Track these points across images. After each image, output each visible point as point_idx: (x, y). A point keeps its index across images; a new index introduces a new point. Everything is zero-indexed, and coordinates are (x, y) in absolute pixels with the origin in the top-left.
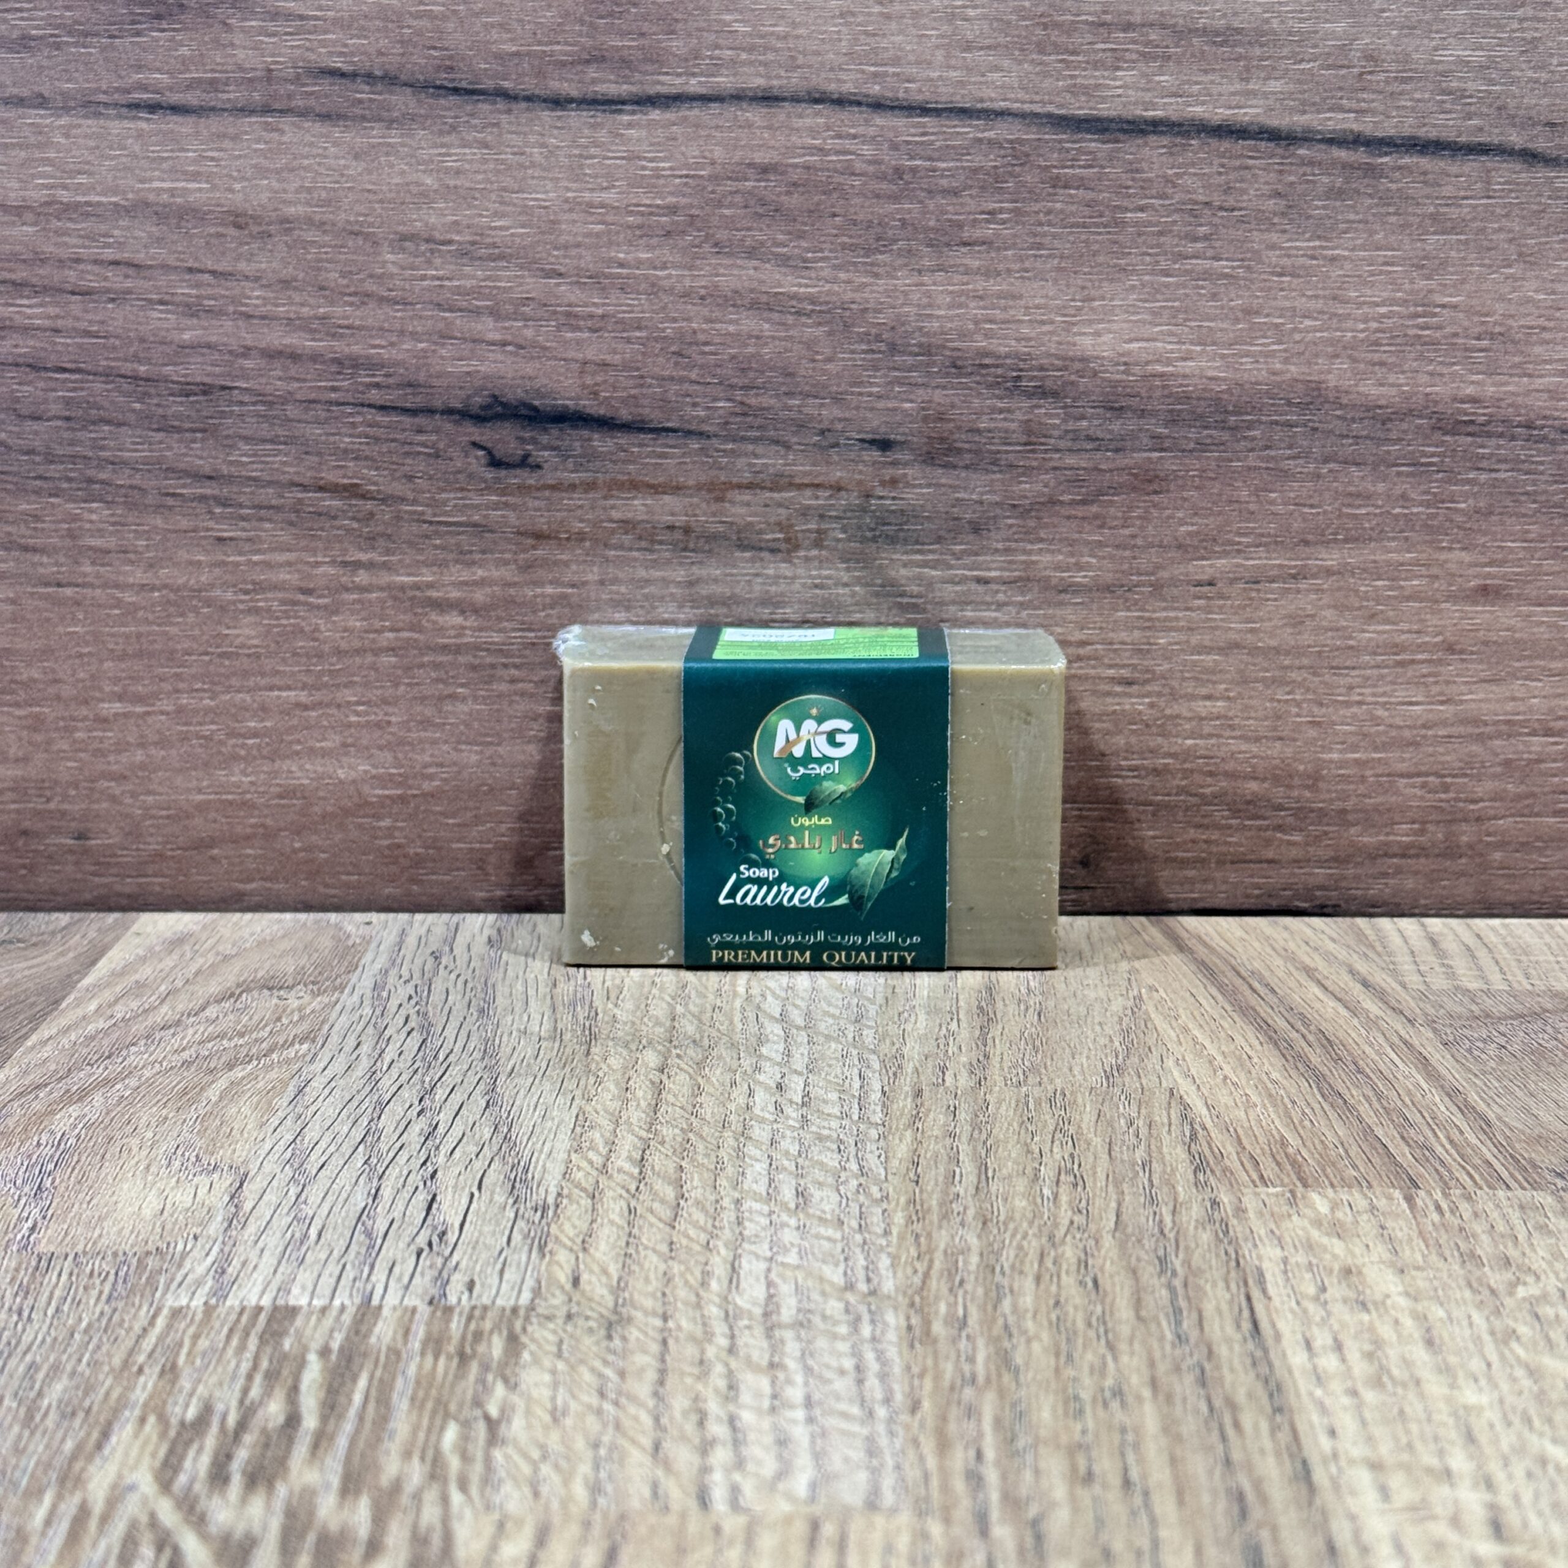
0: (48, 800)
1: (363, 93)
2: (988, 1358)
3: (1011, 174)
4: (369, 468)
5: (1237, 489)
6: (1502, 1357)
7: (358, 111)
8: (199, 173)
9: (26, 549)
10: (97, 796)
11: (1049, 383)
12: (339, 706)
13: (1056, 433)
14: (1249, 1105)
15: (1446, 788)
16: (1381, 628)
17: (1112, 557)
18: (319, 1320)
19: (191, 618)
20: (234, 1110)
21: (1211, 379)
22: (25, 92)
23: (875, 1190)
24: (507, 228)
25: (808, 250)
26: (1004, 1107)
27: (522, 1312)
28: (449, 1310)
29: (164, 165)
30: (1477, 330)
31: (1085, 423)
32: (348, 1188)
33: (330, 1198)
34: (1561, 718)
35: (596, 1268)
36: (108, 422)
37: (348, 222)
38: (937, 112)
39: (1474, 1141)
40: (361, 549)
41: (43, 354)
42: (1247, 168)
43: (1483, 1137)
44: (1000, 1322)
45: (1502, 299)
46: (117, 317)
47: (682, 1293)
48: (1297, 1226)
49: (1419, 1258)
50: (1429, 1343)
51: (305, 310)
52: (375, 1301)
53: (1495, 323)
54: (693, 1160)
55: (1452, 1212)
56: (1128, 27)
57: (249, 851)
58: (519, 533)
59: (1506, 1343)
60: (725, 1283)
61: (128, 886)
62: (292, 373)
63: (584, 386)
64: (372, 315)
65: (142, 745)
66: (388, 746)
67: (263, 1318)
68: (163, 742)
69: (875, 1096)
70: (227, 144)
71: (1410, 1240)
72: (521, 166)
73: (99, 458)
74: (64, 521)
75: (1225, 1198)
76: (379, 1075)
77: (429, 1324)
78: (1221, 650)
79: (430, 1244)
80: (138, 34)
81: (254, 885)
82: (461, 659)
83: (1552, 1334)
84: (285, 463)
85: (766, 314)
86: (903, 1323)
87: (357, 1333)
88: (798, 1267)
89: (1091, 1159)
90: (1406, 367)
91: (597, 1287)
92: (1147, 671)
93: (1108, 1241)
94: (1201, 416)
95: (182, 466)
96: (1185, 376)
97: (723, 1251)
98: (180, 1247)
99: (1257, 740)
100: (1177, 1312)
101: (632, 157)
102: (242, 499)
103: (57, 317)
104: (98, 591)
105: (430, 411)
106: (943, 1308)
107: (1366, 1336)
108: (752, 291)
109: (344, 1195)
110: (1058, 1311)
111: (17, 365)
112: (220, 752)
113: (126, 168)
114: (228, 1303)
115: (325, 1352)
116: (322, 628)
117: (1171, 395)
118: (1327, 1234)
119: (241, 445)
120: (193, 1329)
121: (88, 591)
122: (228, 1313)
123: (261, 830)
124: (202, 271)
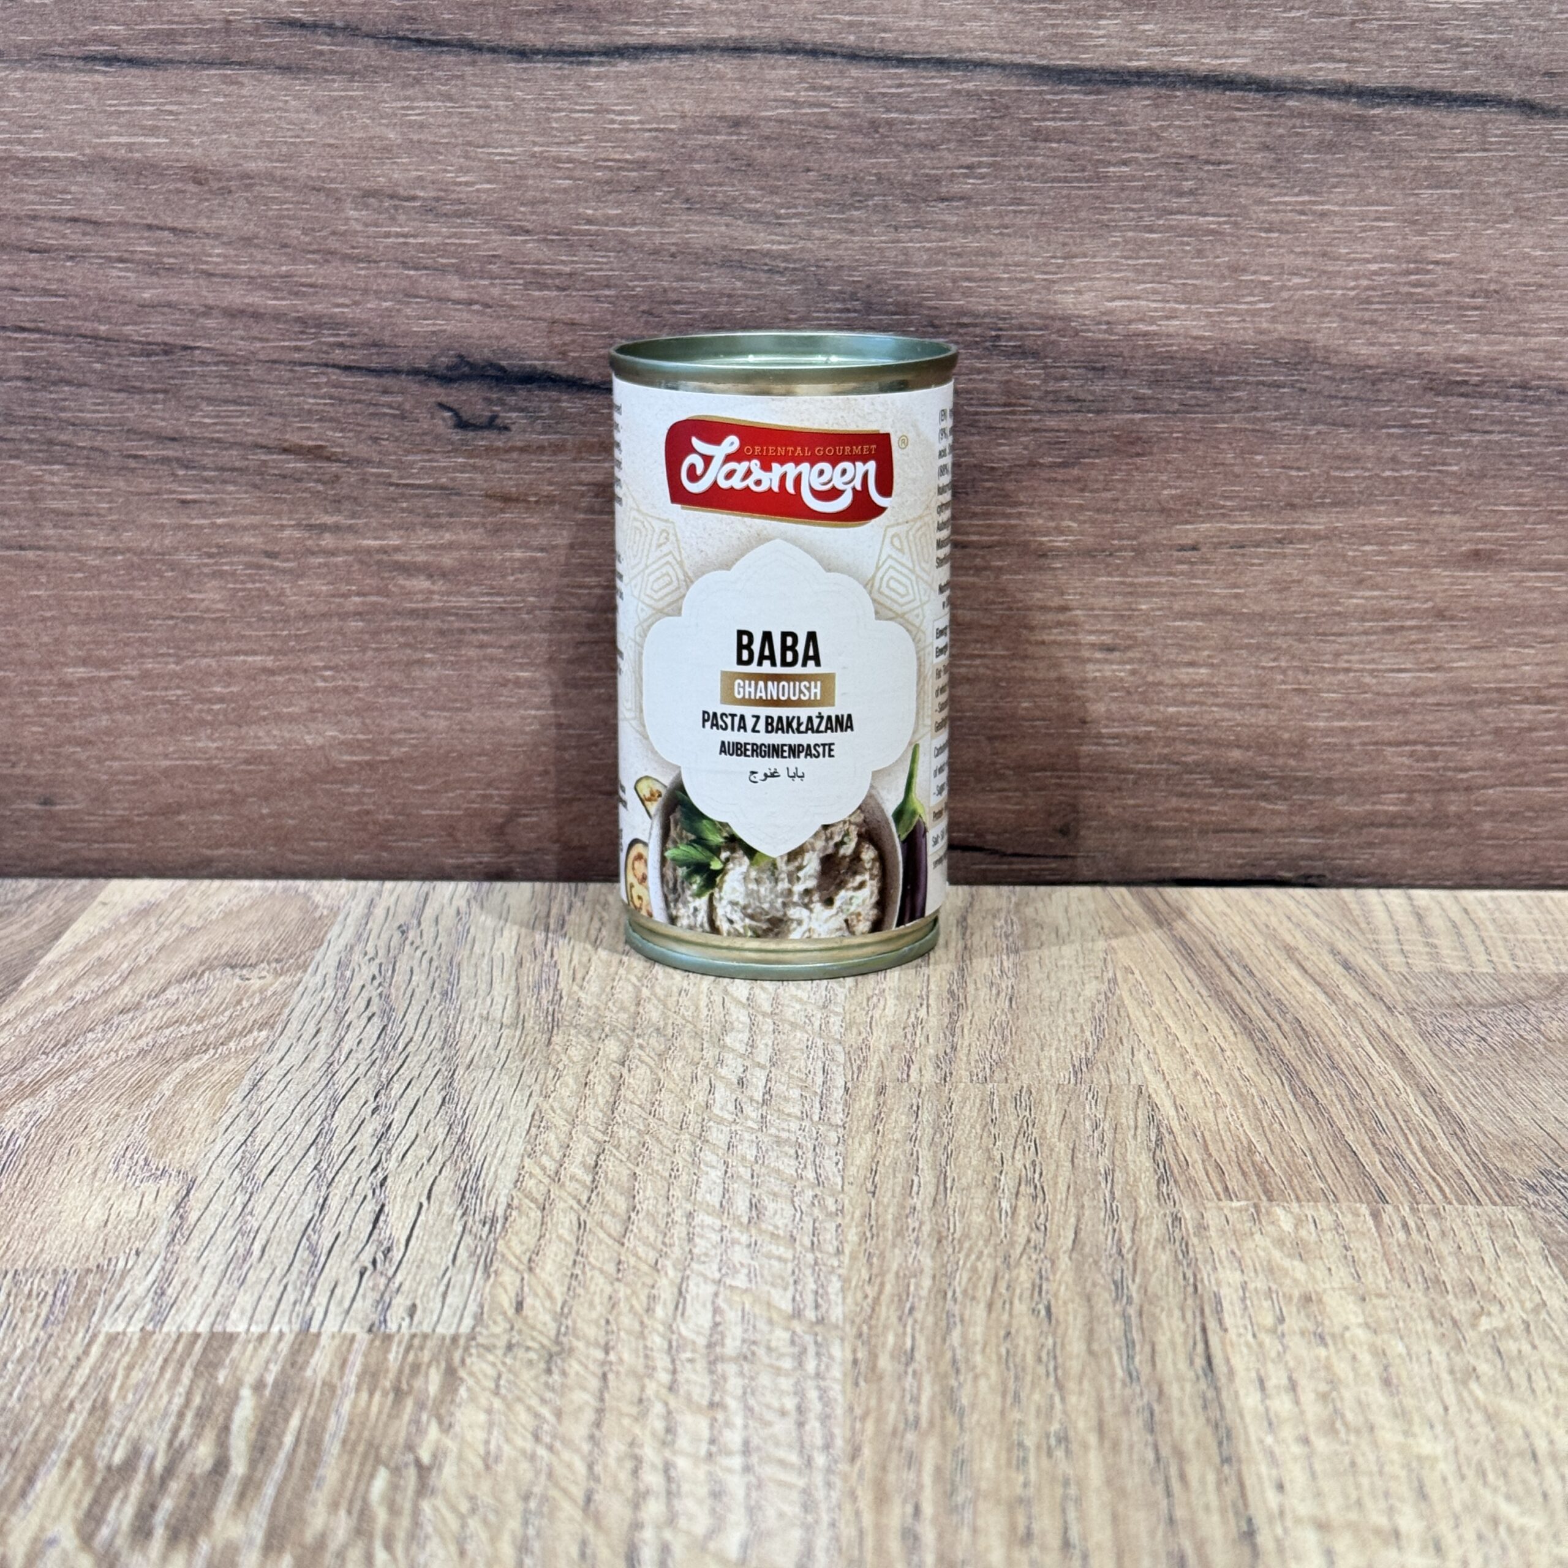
0: (13, 766)
1: (324, 44)
2: (933, 1397)
3: (990, 127)
4: (334, 430)
5: (1223, 451)
6: (1460, 1399)
7: (320, 64)
8: (157, 128)
10: (62, 761)
11: (1028, 343)
12: (306, 671)
13: (1036, 394)
14: (1219, 1105)
15: (1435, 757)
16: (1368, 593)
17: (1093, 522)
18: (255, 1349)
19: (155, 582)
20: (187, 1107)
21: (1196, 338)
23: (830, 1202)
24: (473, 184)
25: (781, 206)
26: (968, 1107)
27: (462, 1342)
28: (388, 1338)
29: (122, 120)
30: (1471, 288)
31: (1066, 384)
32: (295, 1196)
33: (276, 1209)
34: (1553, 685)
36: (69, 383)
37: (310, 177)
38: (914, 63)
39: (1447, 1148)
40: (326, 512)
42: (1234, 120)
43: (1456, 1143)
44: (949, 1355)
45: (1497, 255)
46: (76, 275)
47: (627, 1320)
48: (1260, 1245)
49: (1381, 1282)
50: (1386, 1382)
51: (267, 269)
52: (314, 1329)
53: (1490, 281)
55: (1419, 1230)
57: (217, 817)
59: (1465, 1383)
60: (671, 1307)
61: (96, 851)
62: (255, 332)
63: (552, 346)
64: (335, 273)
65: (107, 710)
66: (357, 712)
67: (200, 1345)
68: (128, 708)
69: (838, 1093)
70: (185, 97)
71: (1374, 1262)
72: (486, 119)
73: (61, 420)
74: (26, 483)
75: (1188, 1214)
76: (335, 1067)
77: (366, 1355)
78: (1204, 616)
79: (374, 1262)
81: (221, 851)
82: (429, 624)
83: (1513, 1373)
84: (247, 424)
85: (738, 272)
86: (849, 1356)
87: (293, 1364)
88: (746, 1291)
89: (1053, 1168)
90: (1398, 326)
91: (539, 1312)
92: (1129, 637)
93: (1064, 1262)
94: (1186, 377)
95: (144, 427)
96: (1169, 336)
97: (671, 1273)
98: (121, 1264)
99: (1241, 707)
100: (1130, 1344)
101: (602, 110)
102: (206, 461)
103: (15, 275)
104: (61, 555)
105: (396, 372)
106: (891, 1339)
107: (1322, 1374)
108: (724, 248)
109: (291, 1205)
110: (1008, 1344)
112: (185, 718)
113: (83, 123)
114: (165, 1329)
115: (259, 1387)
116: (288, 592)
117: (1154, 355)
118: (1289, 1256)
119: (204, 406)
120: (127, 1359)
121: (51, 554)
122: (164, 1341)
123: (228, 796)
124: (162, 229)
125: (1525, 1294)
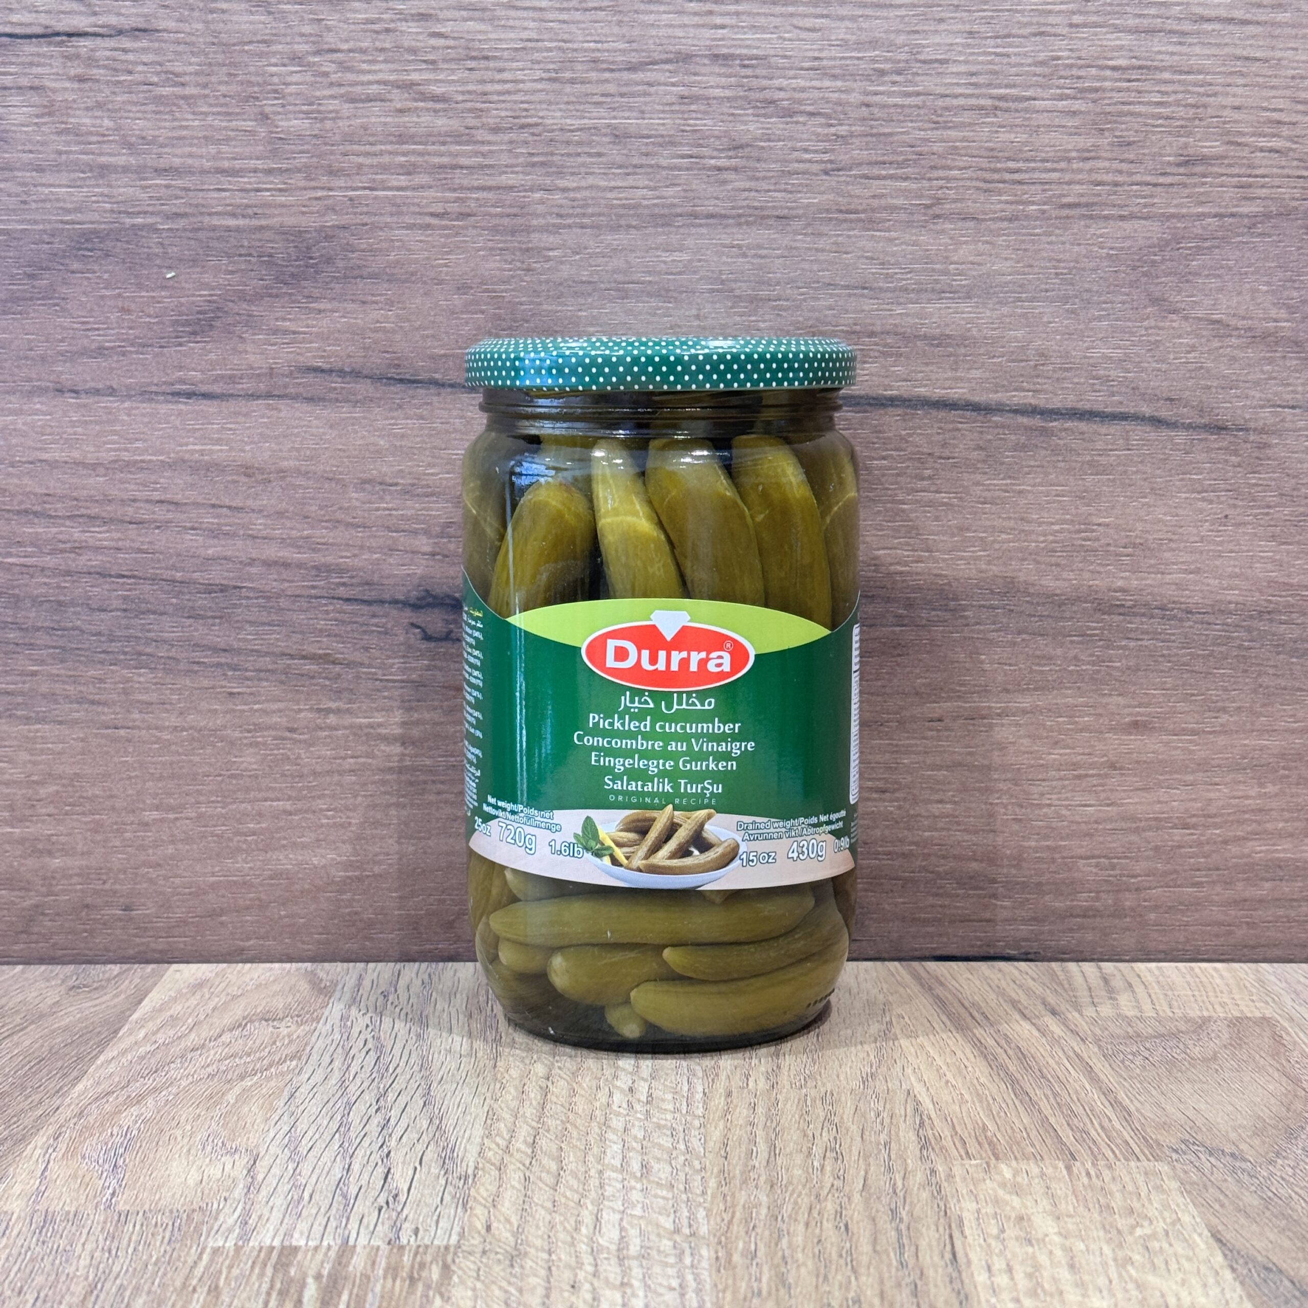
0: (104, 883)
1: (337, 383)
2: (770, 1279)
4: (338, 642)
5: (957, 653)
6: (1120, 1276)
7: (333, 396)
8: (220, 439)
9: (93, 702)
10: (139, 879)
12: (314, 812)
14: (963, 1102)
15: (1113, 867)
16: (1062, 751)
17: (868, 702)
18: (313, 1255)
19: (209, 750)
20: (247, 1109)
21: (936, 575)
22: (100, 386)
23: (696, 1164)
24: (437, 474)
26: (789, 1103)
27: (452, 1249)
28: (402, 1248)
29: (198, 434)
30: (1124, 541)
32: (329, 1164)
33: (317, 1171)
34: (1194, 816)
35: (502, 1219)
36: (154, 613)
37: (325, 471)
40: (331, 699)
41: (108, 565)
42: (958, 430)
43: (1125, 1124)
44: (780, 1254)
45: (1141, 519)
46: (161, 539)
47: (562, 1236)
48: (989, 1187)
49: (1071, 1208)
50: (1072, 1267)
51: (294, 533)
52: (351, 1242)
53: (1136, 537)
54: (569, 1143)
56: (872, 334)
57: (248, 918)
58: (444, 687)
59: (1124, 1266)
60: (592, 1227)
61: (160, 944)
62: (284, 576)
64: (341, 535)
65: (172, 842)
66: (349, 841)
67: (275, 1255)
68: (188, 840)
69: (699, 1096)
70: (241, 419)
72: (447, 432)
73: (146, 638)
74: (120, 682)
75: (941, 1168)
76: (347, 1083)
77: (388, 1258)
78: (948, 768)
79: (387, 1203)
80: (180, 345)
82: (403, 778)
83: (1156, 1260)
84: (277, 640)
86: (713, 1255)
87: (340, 1264)
88: (642, 1217)
89: (849, 1140)
90: (1074, 567)
91: (502, 1232)
92: (896, 783)
93: (857, 1198)
94: (930, 602)
95: (205, 642)
96: (917, 574)
98: (215, 1206)
99: (976, 832)
100: (901, 1246)
102: (247, 665)
103: (119, 539)
104: (143, 732)
105: (382, 602)
106: (741, 1245)
107: (1029, 1262)
109: (326, 1169)
110: (820, 1247)
111: (90, 573)
112: (228, 846)
113: (169, 437)
114: (251, 1244)
115: (318, 1277)
116: (303, 756)
117: (908, 587)
118: (1010, 1193)
119: (247, 627)
120: (227, 1262)
121: (136, 732)
122: (251, 1251)
123: (257, 902)
124: (221, 507)
125: (1166, 1214)
